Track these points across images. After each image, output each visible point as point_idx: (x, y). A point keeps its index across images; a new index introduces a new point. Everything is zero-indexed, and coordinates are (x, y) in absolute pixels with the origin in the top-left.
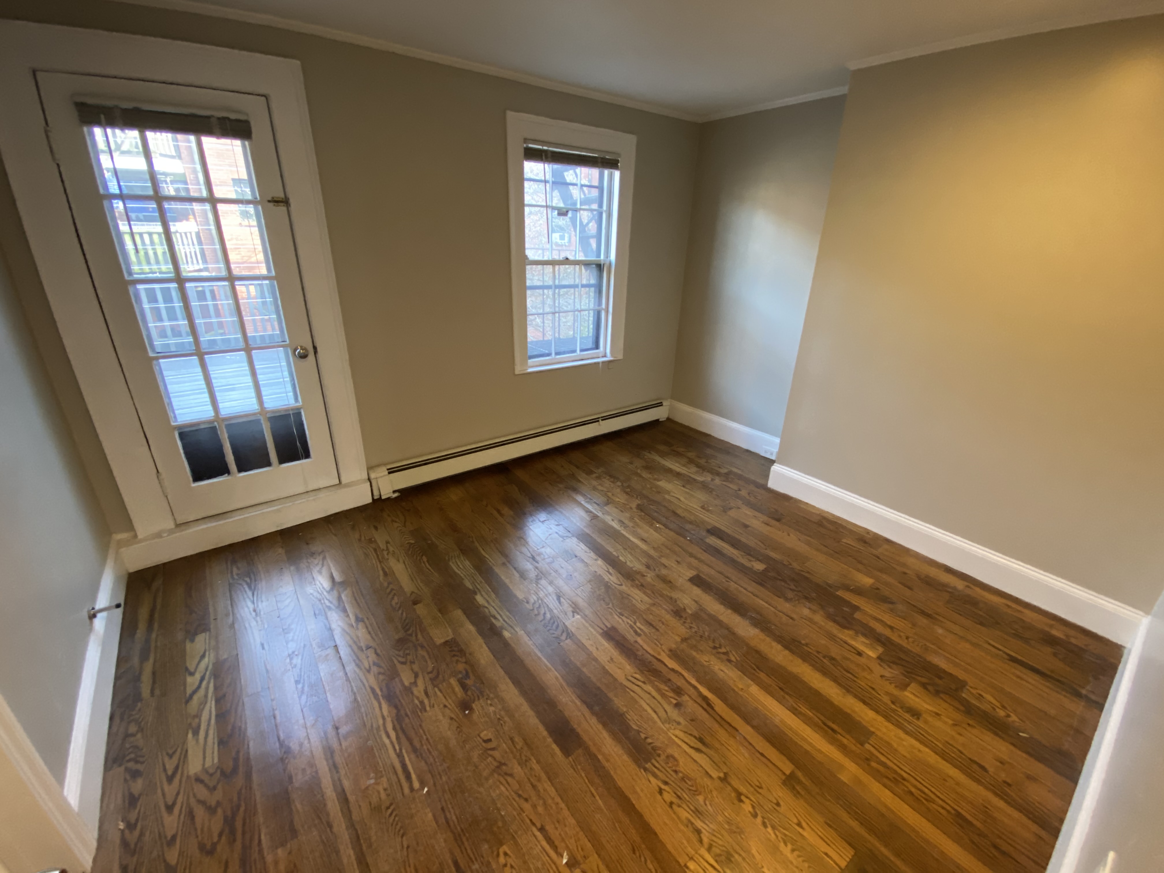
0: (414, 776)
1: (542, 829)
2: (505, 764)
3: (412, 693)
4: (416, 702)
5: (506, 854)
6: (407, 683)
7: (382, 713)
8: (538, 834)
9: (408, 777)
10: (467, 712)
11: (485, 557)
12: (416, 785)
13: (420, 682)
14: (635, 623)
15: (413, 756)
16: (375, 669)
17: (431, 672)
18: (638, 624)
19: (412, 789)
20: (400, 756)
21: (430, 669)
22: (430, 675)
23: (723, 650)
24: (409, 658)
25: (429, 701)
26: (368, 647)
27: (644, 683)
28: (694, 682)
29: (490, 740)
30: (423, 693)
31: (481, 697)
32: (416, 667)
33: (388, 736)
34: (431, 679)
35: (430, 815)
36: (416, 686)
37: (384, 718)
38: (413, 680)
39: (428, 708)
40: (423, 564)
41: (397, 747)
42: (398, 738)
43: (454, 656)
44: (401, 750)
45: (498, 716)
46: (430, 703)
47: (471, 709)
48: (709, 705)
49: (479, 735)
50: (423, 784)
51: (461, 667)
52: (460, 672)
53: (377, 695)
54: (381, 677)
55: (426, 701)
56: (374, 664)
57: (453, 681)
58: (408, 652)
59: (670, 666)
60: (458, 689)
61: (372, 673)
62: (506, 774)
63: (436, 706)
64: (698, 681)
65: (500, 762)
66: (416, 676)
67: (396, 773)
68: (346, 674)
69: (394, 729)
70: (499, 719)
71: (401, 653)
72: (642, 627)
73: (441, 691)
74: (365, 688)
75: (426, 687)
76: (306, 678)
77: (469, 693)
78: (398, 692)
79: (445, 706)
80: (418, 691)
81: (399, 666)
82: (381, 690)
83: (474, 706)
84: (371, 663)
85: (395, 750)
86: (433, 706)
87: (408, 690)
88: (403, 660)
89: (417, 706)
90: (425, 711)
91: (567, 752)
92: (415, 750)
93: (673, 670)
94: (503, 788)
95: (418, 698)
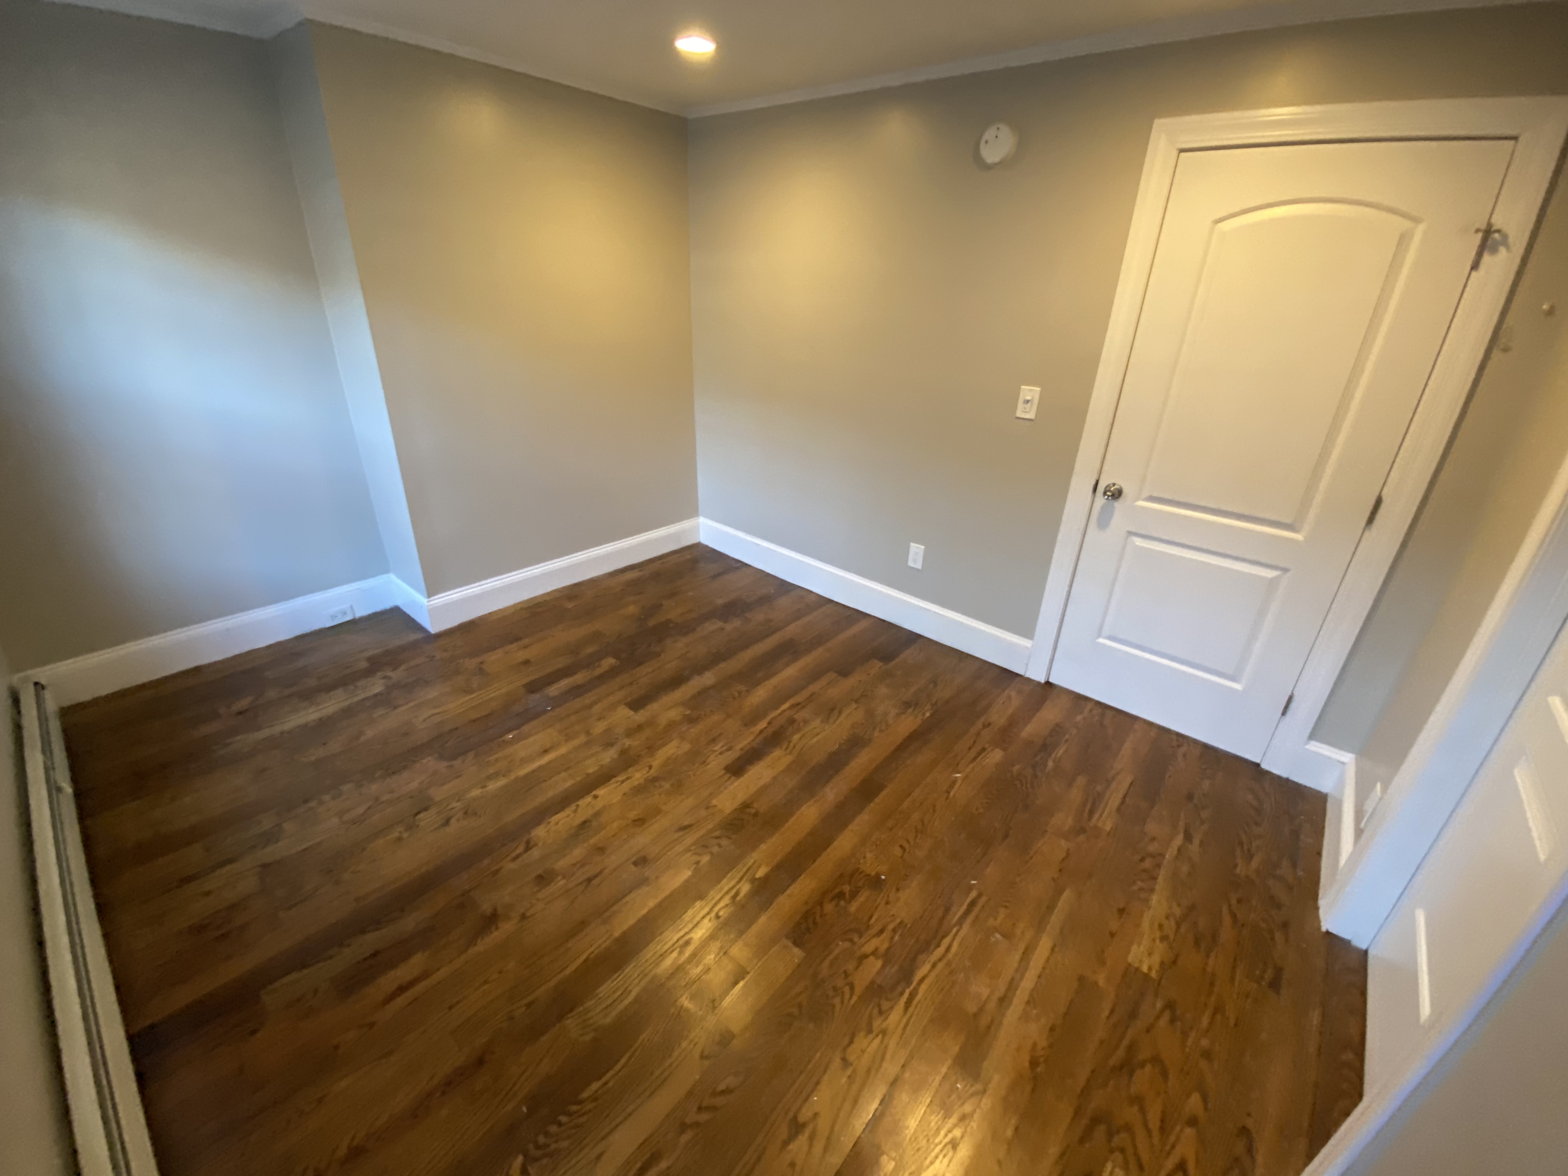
0: (969, 900)
1: (948, 792)
2: (916, 828)
3: (888, 949)
4: (897, 938)
5: (977, 810)
6: (879, 963)
7: (930, 971)
8: (952, 794)
9: (973, 904)
10: (883, 877)
11: (585, 961)
12: (974, 894)
13: (868, 948)
14: (715, 751)
15: (954, 909)
16: (877, 1024)
17: (851, 940)
18: (716, 748)
19: (980, 895)
20: (960, 923)
21: (847, 944)
22: (856, 939)
23: (736, 695)
24: (840, 982)
25: (888, 924)
26: (845, 1062)
27: (790, 742)
28: (779, 711)
29: (901, 846)
30: (884, 935)
31: (860, 871)
32: (850, 967)
33: (948, 949)
34: (860, 937)
35: (989, 870)
36: (876, 949)
37: (934, 965)
38: (872, 958)
39: (898, 921)
40: (611, 1084)
41: (955, 930)
42: (944, 937)
43: (815, 923)
44: (954, 926)
45: (874, 847)
46: (891, 921)
47: (878, 876)
48: (799, 704)
49: (901, 857)
50: (971, 888)
51: (829, 907)
52: (837, 905)
53: (910, 994)
54: (885, 1005)
55: (891, 927)
56: (870, 1031)
57: (853, 907)
58: (831, 993)
59: (765, 725)
60: (861, 898)
61: (884, 1025)
62: (923, 824)
63: (892, 913)
64: (776, 709)
65: (917, 832)
66: (865, 956)
67: (977, 917)
68: (903, 1066)
69: (938, 946)
70: (876, 845)
71: (837, 1001)
72: (721, 744)
73: (871, 917)
74: (911, 1017)
75: (874, 936)
76: (942, 1133)
77: (860, 884)
78: (896, 968)
79: (887, 903)
80: (880, 943)
81: (858, 991)
82: (902, 994)
83: (873, 874)
84: (871, 1036)
85: (958, 931)
86: (893, 915)
87: (887, 957)
88: (847, 989)
89: (901, 935)
90: (901, 922)
91: (881, 788)
92: (947, 910)
93: (769, 723)
94: (936, 824)
95: (892, 938)
